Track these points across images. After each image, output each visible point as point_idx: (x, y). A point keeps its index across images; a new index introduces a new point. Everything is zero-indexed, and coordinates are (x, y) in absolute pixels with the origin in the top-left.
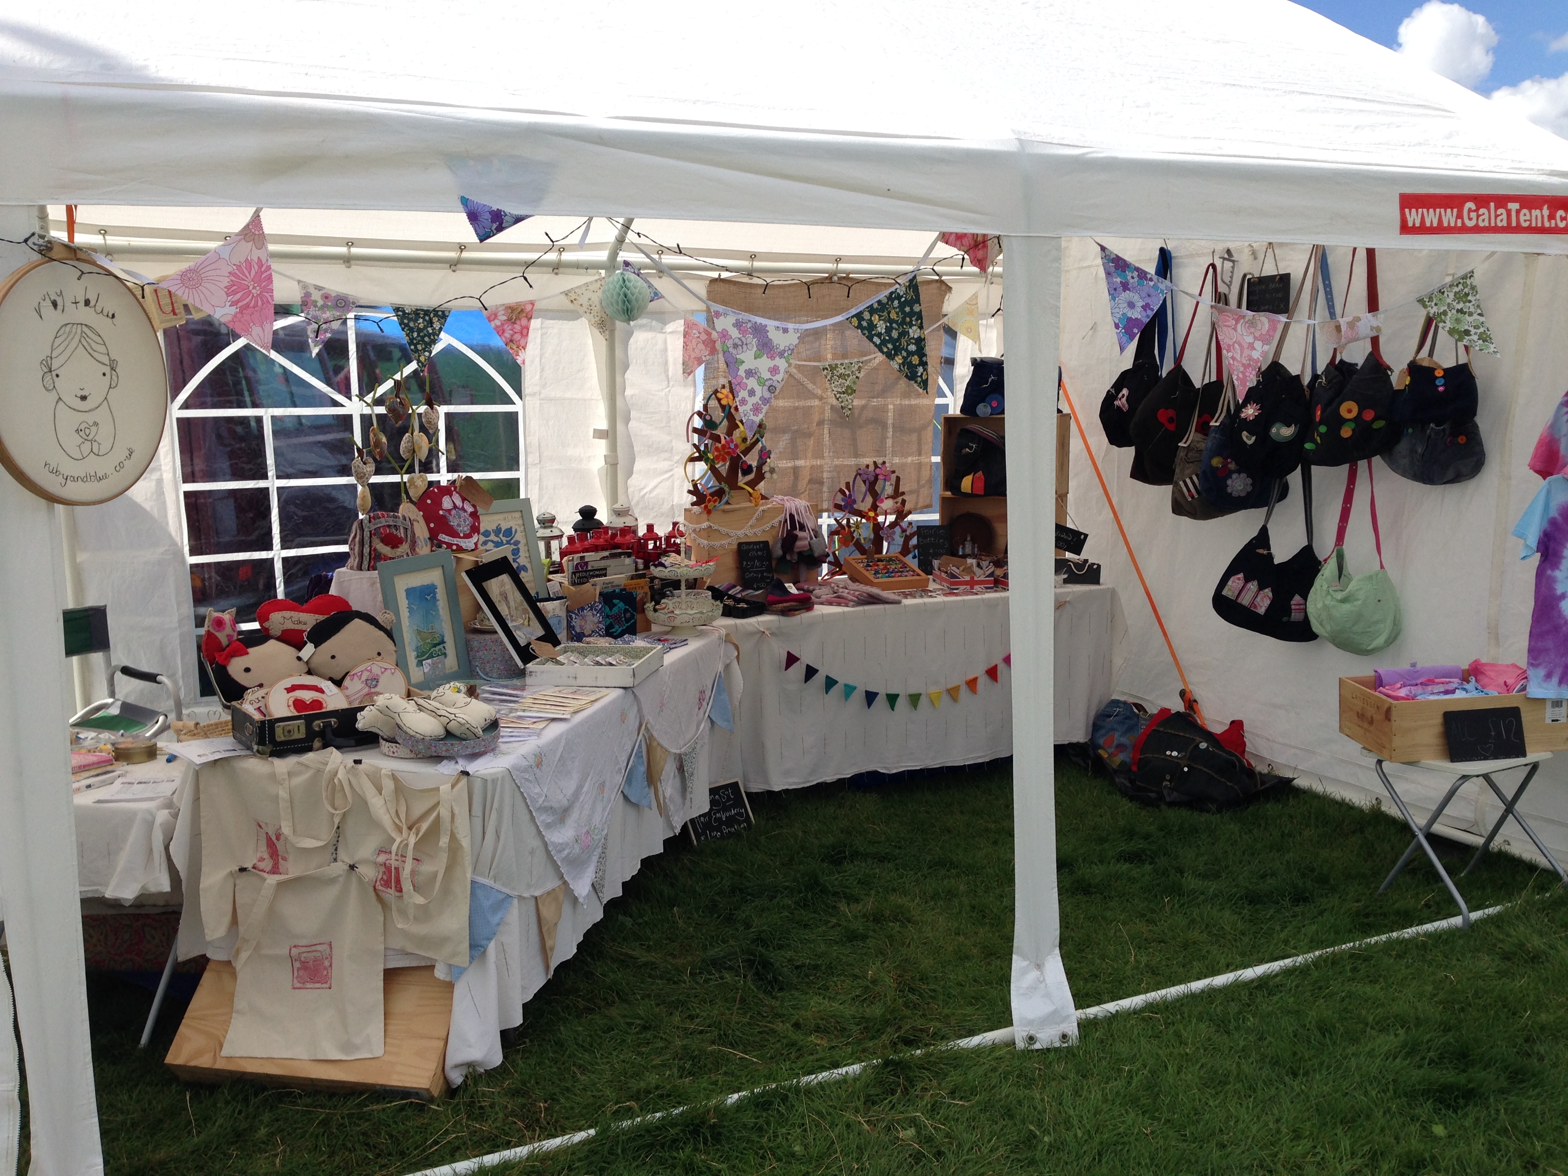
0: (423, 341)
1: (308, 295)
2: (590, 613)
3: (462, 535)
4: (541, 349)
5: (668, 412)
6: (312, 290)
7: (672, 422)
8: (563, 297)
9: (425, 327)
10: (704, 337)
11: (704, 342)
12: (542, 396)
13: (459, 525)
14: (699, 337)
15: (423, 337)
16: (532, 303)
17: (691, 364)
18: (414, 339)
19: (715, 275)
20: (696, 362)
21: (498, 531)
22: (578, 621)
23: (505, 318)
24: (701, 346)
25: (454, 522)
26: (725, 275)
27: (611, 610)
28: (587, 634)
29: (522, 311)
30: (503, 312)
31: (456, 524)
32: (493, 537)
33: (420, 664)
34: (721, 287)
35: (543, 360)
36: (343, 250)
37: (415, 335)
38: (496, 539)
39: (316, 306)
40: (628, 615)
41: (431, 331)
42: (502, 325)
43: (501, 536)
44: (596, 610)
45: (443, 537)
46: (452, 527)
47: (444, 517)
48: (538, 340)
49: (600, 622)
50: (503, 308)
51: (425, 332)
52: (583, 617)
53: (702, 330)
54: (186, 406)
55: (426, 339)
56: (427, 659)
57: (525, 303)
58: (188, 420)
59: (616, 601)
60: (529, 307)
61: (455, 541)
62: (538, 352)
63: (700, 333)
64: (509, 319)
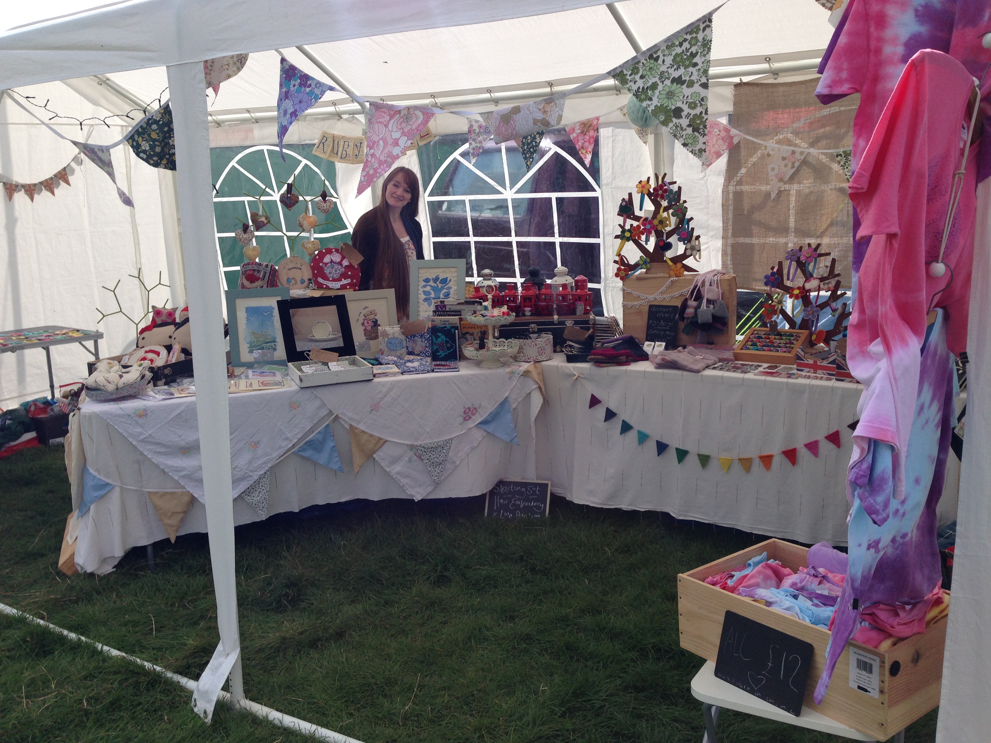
0: (530, 151)
1: (471, 126)
2: (420, 340)
3: (331, 279)
4: (613, 152)
5: (707, 196)
6: (473, 123)
7: (710, 205)
8: (618, 112)
9: (532, 142)
10: (723, 134)
11: (723, 139)
12: (613, 185)
13: (330, 273)
14: (719, 135)
15: (530, 149)
16: (598, 119)
17: (710, 157)
18: (525, 150)
19: (737, 80)
20: (715, 156)
21: (436, 280)
22: (411, 344)
23: (579, 131)
24: (720, 142)
25: (327, 271)
26: (745, 79)
27: (437, 340)
28: (416, 353)
29: (591, 125)
30: (578, 127)
31: (328, 272)
32: (431, 283)
33: (251, 352)
34: (747, 89)
35: (614, 160)
36: (487, 96)
37: (526, 147)
38: (433, 284)
39: (475, 133)
40: (449, 345)
41: (534, 144)
42: (578, 136)
43: (438, 283)
44: (425, 338)
45: (320, 280)
46: (325, 274)
47: (322, 267)
48: (610, 145)
49: (426, 347)
50: (579, 124)
51: (531, 145)
52: (415, 342)
53: (722, 128)
54: (431, 194)
55: (532, 150)
56: (258, 349)
57: (593, 120)
58: (432, 202)
59: (439, 334)
60: (595, 122)
61: (325, 282)
62: (610, 154)
63: (720, 131)
64: (582, 132)
